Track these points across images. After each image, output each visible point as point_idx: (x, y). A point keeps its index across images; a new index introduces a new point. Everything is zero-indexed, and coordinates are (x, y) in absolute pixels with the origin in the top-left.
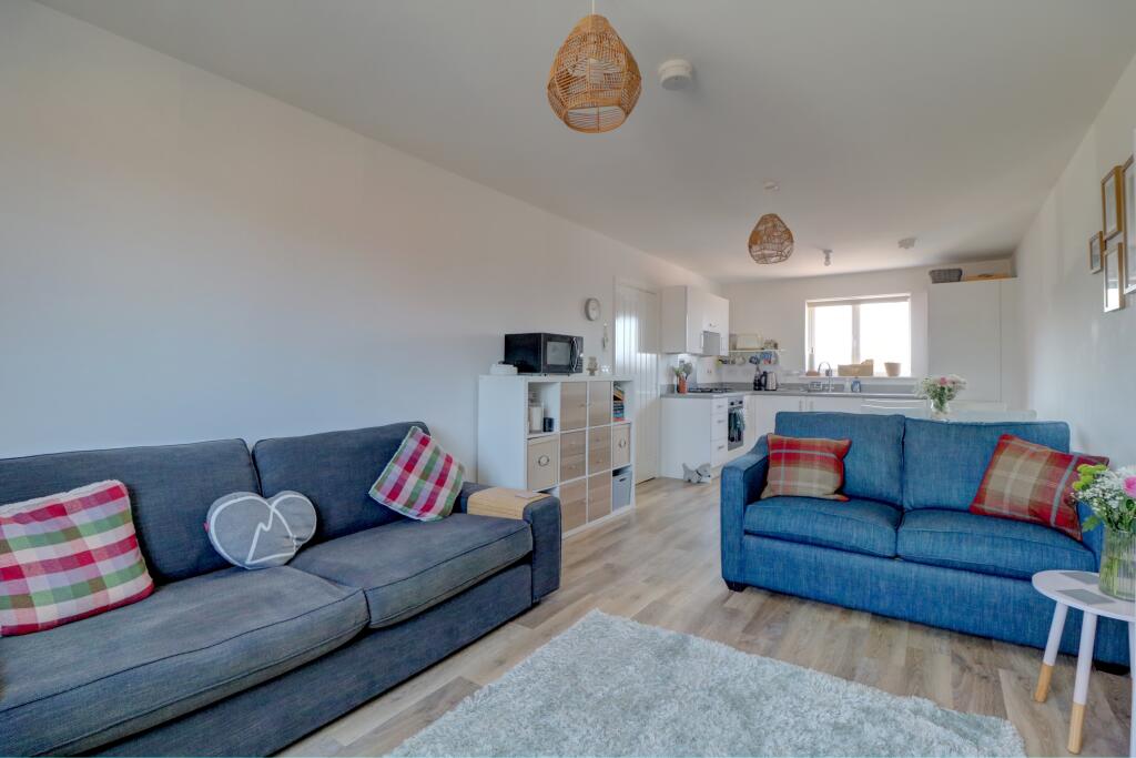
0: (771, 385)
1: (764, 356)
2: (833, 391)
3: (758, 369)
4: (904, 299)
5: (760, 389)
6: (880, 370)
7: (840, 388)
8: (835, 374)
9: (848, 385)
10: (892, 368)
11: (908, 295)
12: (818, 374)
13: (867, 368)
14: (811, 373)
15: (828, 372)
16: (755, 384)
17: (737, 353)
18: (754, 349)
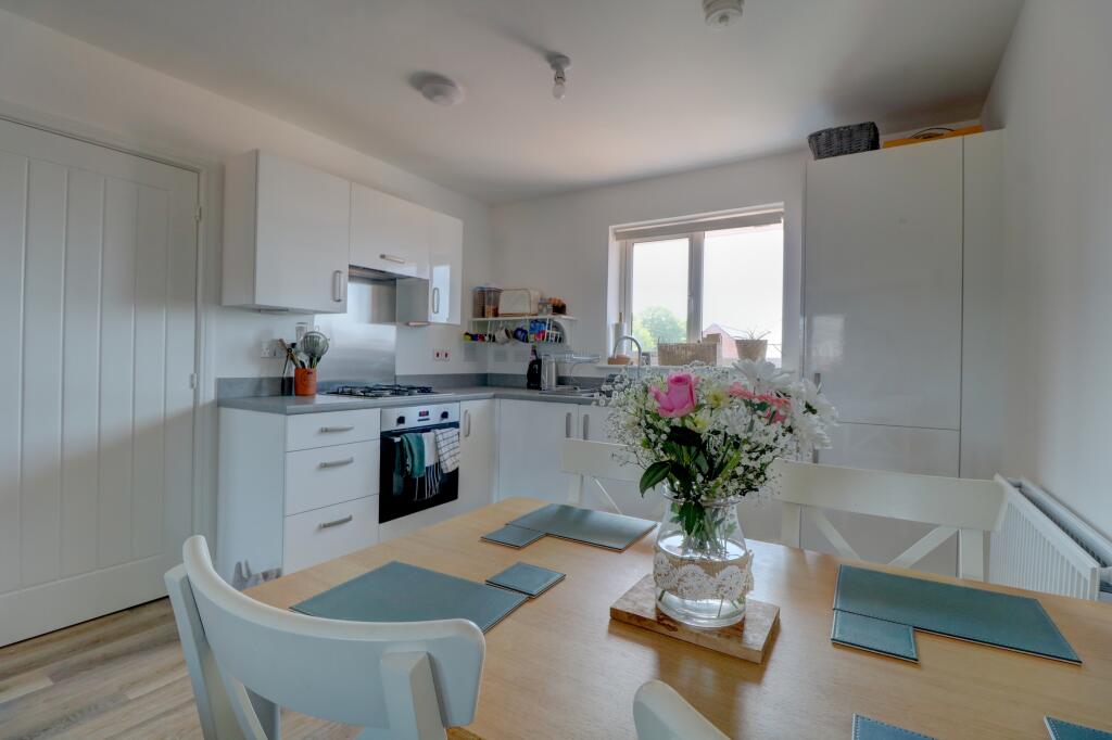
0: (548, 380)
1: (532, 325)
3: (534, 351)
12: (626, 361)
14: (619, 360)
17: (499, 322)
18: (523, 315)
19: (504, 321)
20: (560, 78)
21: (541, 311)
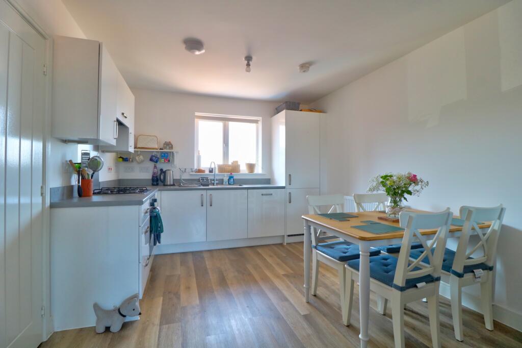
0: (169, 180)
1: (163, 155)
2: (217, 184)
3: (155, 167)
4: (256, 122)
5: (157, 185)
6: (243, 169)
7: (221, 182)
8: (217, 172)
9: (226, 179)
10: (251, 167)
11: (260, 118)
12: (203, 171)
13: (235, 168)
14: (200, 171)
15: (211, 171)
16: (153, 180)
17: (138, 151)
18: (153, 149)
19: (140, 151)
20: (248, 65)
21: (166, 148)
